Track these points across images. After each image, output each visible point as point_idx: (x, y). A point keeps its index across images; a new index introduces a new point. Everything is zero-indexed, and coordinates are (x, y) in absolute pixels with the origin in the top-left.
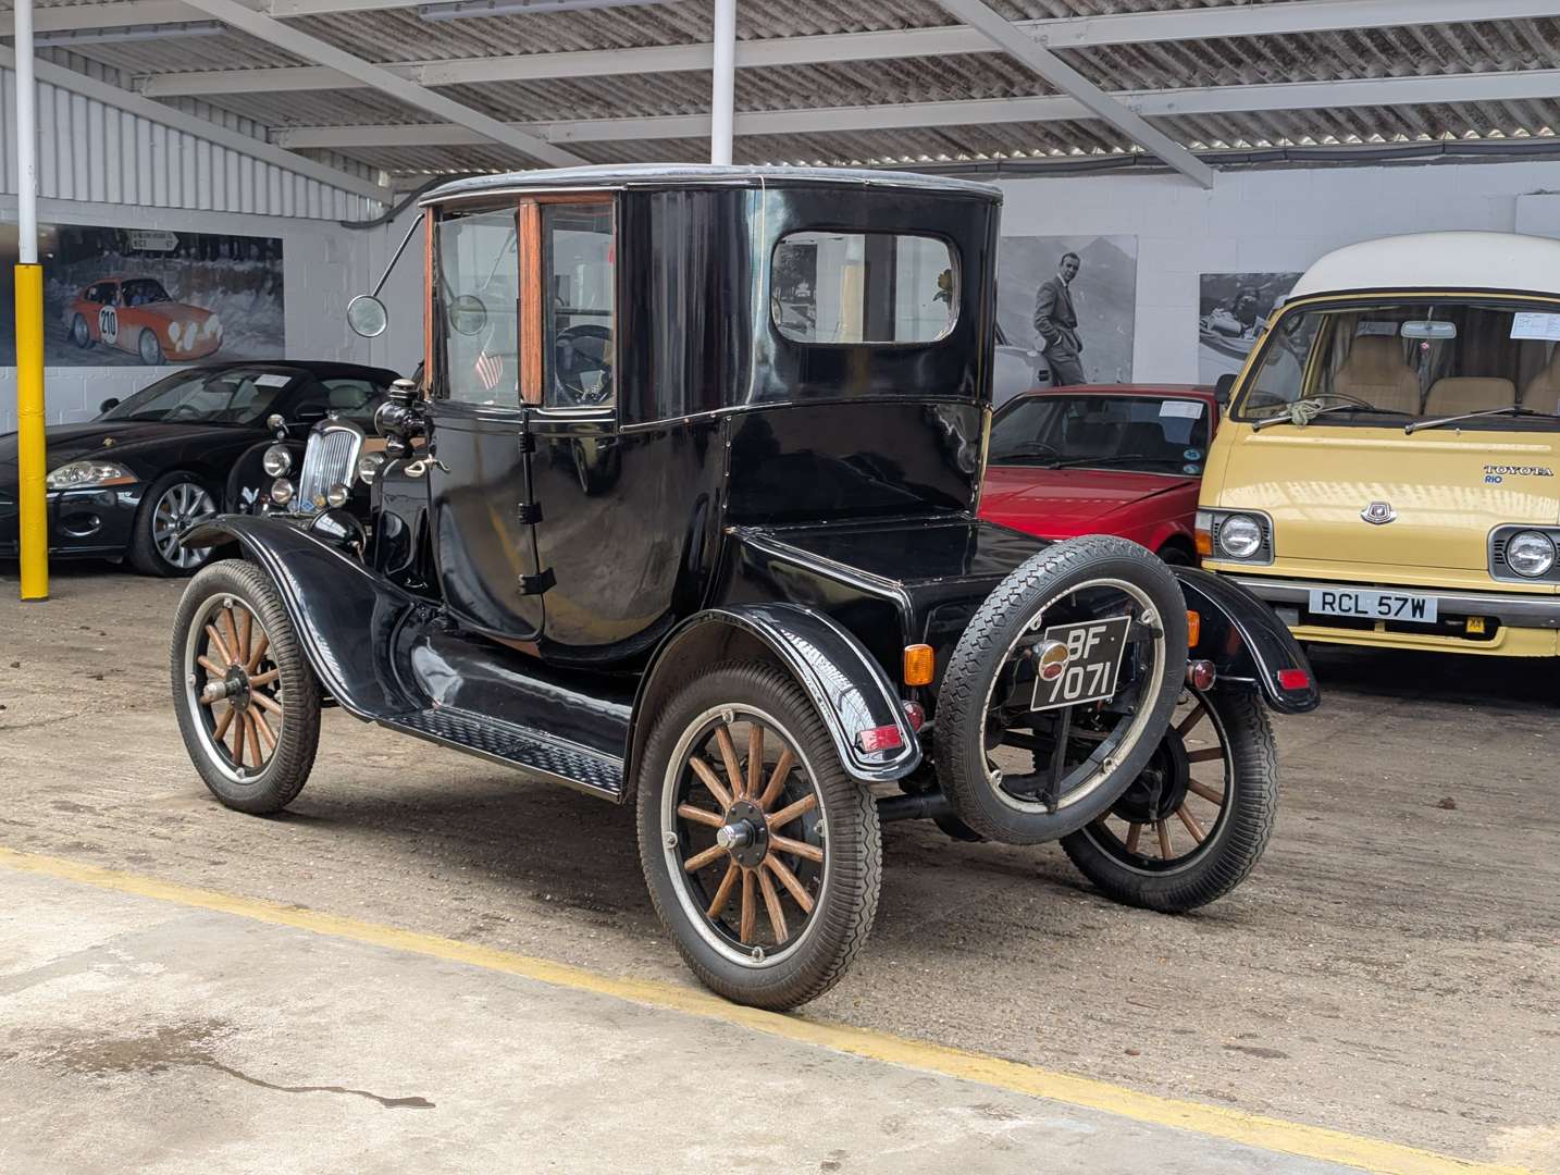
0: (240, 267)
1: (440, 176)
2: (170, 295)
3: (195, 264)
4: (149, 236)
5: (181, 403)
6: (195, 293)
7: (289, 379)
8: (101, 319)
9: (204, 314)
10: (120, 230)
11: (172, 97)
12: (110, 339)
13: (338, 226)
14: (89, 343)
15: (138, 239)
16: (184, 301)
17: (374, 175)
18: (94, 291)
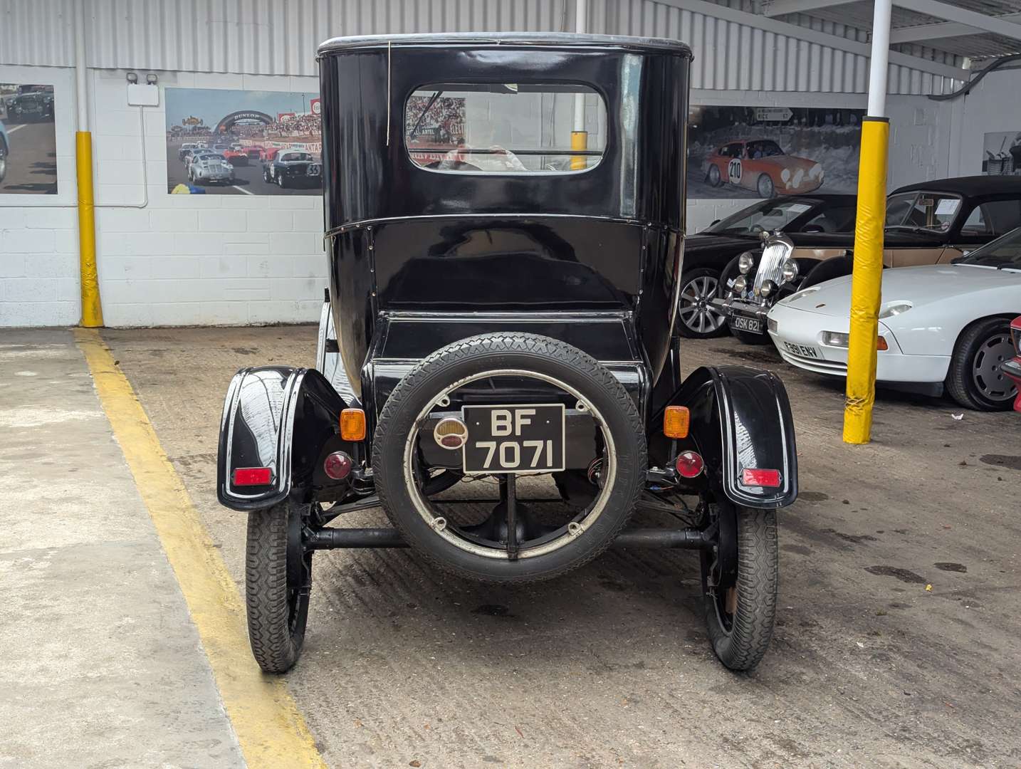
0: (840, 130)
1: (1001, 58)
2: (784, 150)
3: (805, 129)
4: (770, 111)
5: (758, 223)
6: (803, 149)
7: (810, 207)
8: (730, 168)
9: (809, 163)
10: (748, 108)
11: (783, 15)
12: (736, 180)
13: (927, 98)
14: (720, 184)
15: (761, 113)
16: (795, 154)
17: (958, 62)
18: (726, 149)
